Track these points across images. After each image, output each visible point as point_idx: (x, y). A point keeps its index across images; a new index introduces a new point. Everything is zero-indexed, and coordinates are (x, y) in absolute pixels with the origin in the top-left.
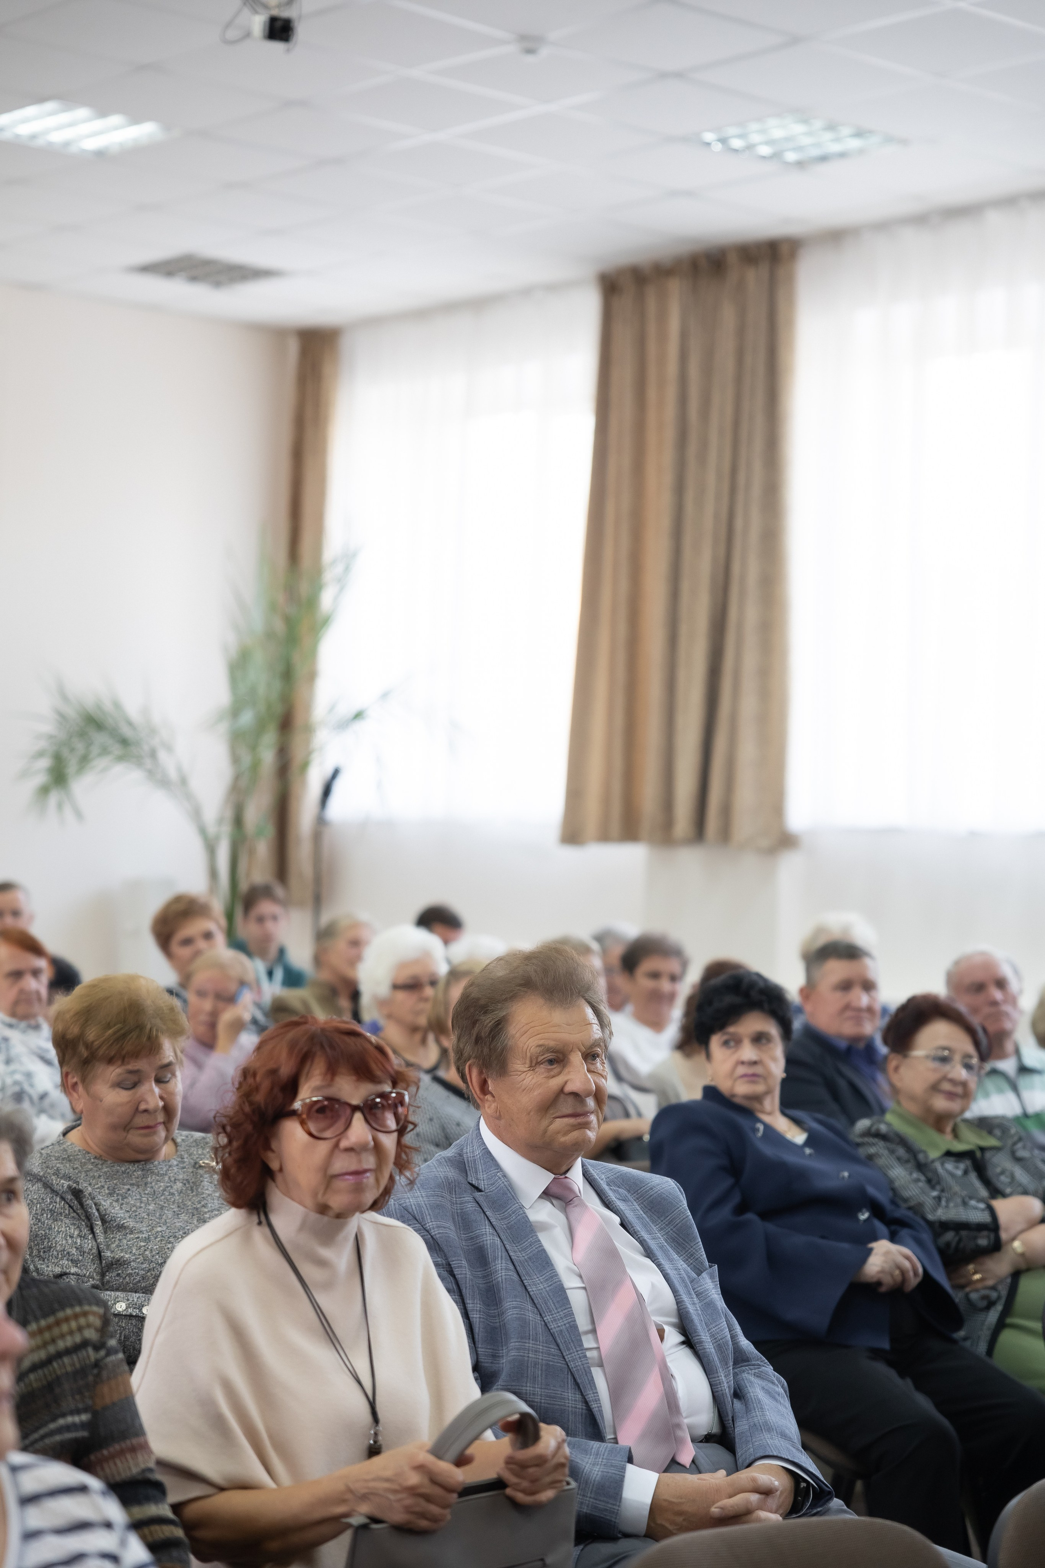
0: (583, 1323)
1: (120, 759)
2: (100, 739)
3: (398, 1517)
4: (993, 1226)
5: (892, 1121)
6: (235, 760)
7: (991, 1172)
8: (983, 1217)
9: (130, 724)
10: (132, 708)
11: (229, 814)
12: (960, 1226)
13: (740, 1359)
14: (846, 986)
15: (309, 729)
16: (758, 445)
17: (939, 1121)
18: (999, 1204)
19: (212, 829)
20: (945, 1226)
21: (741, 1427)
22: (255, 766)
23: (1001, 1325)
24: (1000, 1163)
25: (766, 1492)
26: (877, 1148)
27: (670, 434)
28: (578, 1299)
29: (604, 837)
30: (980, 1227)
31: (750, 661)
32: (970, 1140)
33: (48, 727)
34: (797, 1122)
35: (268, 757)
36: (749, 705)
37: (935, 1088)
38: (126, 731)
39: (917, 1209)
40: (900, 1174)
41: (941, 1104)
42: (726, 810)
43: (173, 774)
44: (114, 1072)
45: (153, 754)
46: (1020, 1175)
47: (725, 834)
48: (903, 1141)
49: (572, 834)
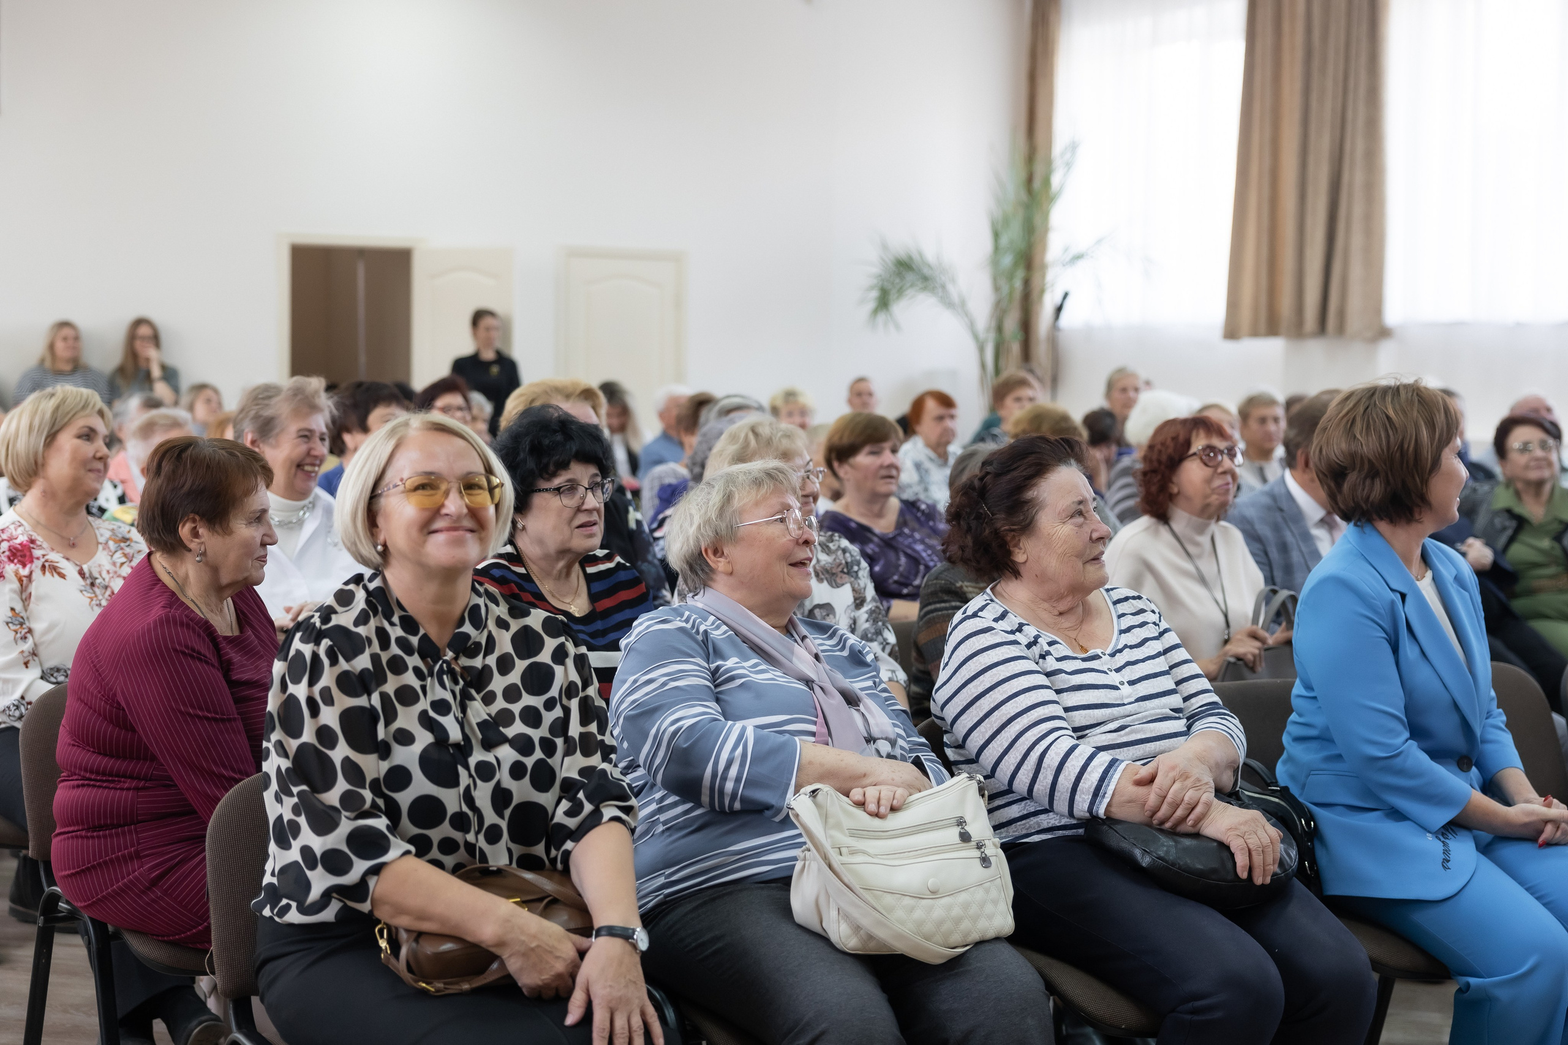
1: (924, 289)
2: (910, 277)
6: (997, 288)
9: (929, 266)
10: (930, 256)
11: (994, 324)
15: (1044, 267)
16: (1363, 59)
19: (982, 335)
22: (1011, 294)
27: (1299, 54)
29: (1255, 333)
31: (1358, 210)
33: (876, 270)
35: (1018, 284)
36: (1357, 241)
38: (926, 271)
42: (1342, 313)
43: (955, 298)
45: (943, 287)
47: (1341, 329)
49: (1231, 333)
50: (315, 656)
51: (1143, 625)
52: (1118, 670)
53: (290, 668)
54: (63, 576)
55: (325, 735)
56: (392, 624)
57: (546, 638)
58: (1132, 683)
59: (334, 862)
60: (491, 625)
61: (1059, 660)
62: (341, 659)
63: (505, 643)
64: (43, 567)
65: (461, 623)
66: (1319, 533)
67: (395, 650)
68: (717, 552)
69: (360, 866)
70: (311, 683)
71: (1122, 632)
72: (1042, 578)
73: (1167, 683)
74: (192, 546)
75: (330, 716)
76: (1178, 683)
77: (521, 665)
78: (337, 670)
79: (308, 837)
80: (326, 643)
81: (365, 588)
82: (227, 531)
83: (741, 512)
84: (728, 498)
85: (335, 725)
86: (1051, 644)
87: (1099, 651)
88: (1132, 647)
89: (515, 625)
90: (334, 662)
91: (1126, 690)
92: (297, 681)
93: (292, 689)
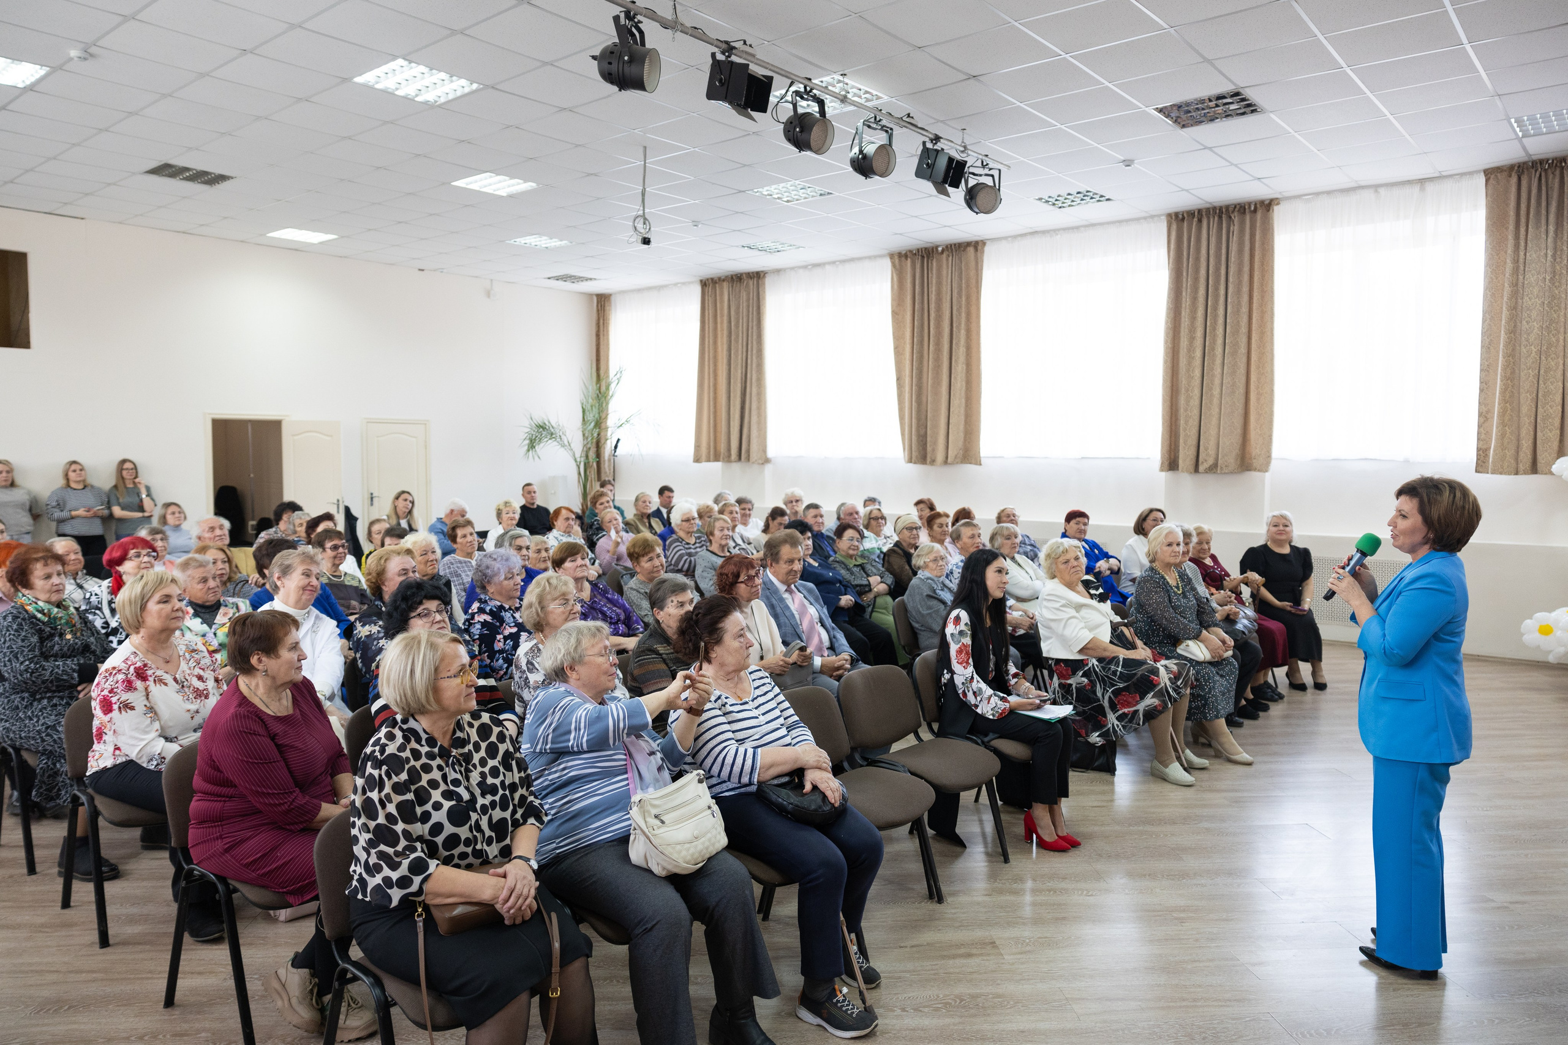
0: (799, 623)
1: (551, 439)
2: (544, 433)
3: (778, 672)
4: (869, 585)
5: (839, 557)
7: (867, 569)
8: (867, 583)
10: (553, 423)
12: (861, 586)
13: (833, 629)
14: (816, 516)
17: (851, 557)
18: (869, 578)
19: (578, 460)
20: (857, 586)
21: (836, 645)
22: (592, 440)
23: (872, 611)
24: (868, 567)
25: (846, 660)
26: (836, 565)
27: (725, 333)
28: (797, 616)
29: (708, 460)
30: (866, 585)
32: (860, 561)
33: (528, 430)
34: (815, 560)
36: (754, 419)
37: (849, 548)
38: (552, 430)
39: (849, 582)
40: (843, 572)
41: (851, 552)
42: (748, 451)
43: (566, 443)
44: (646, 558)
45: (560, 437)
46: (874, 570)
47: (748, 459)
48: (843, 563)
49: (697, 460)
50: (380, 776)
51: (764, 685)
52: (756, 708)
53: (366, 782)
54: (166, 684)
55: (389, 817)
56: (422, 746)
57: (493, 727)
58: (763, 714)
59: (404, 882)
60: (467, 728)
61: (731, 705)
62: (393, 775)
63: (474, 737)
64: (155, 681)
65: (454, 732)
66: (786, 596)
67: (424, 760)
68: (572, 668)
69: (417, 880)
70: (380, 792)
71: (755, 688)
72: (722, 665)
73: (777, 713)
74: (260, 667)
75: (391, 808)
76: (781, 711)
77: (484, 745)
78: (392, 782)
79: (387, 871)
80: (384, 768)
81: (401, 729)
82: (278, 656)
83: (586, 649)
84: (579, 642)
85: (395, 812)
86: (726, 698)
87: (747, 700)
88: (761, 696)
89: (476, 724)
90: (390, 778)
91: (761, 717)
92: (371, 791)
93: (369, 794)
